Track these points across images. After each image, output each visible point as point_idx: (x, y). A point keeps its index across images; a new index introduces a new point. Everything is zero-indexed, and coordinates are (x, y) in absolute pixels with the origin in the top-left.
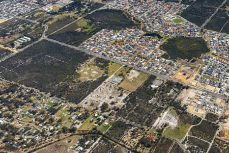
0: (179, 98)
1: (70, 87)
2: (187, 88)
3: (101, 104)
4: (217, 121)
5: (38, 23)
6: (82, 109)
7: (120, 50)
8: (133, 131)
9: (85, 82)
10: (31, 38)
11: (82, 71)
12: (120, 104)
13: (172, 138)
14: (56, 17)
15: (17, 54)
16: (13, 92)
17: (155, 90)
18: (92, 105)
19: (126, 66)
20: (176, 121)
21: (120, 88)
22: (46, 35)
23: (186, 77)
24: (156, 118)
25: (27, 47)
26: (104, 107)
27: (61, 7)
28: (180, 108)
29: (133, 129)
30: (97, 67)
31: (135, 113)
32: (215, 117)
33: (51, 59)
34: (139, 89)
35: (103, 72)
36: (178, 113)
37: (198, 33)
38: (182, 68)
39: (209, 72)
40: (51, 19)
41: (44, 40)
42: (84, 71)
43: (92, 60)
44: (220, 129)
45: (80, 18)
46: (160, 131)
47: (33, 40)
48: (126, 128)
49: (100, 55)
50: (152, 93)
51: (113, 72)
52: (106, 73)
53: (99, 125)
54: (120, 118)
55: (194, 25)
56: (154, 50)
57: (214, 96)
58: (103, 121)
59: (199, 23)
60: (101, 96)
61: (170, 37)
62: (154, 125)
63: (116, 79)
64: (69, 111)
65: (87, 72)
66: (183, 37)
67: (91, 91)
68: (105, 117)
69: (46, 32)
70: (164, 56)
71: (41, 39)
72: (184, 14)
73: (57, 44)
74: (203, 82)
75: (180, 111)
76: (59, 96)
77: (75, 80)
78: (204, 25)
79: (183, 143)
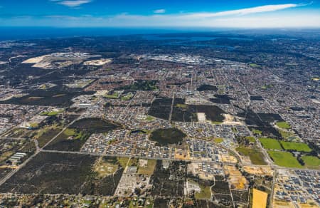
0: (188, 171)
1: (96, 184)
2: (190, 162)
3: (133, 191)
4: (225, 179)
5: (24, 139)
7: (119, 147)
8: (173, 203)
9: (107, 177)
10: (26, 153)
11: (97, 169)
12: (149, 186)
13: (204, 199)
14: (39, 131)
15: (20, 170)
16: (41, 202)
17: (168, 169)
18: (126, 193)
19: (133, 158)
20: (198, 187)
21: (140, 175)
22: (40, 147)
23: (183, 156)
24: (183, 189)
25: (27, 161)
26: (138, 191)
27: (39, 122)
28: (194, 177)
29: (171, 201)
30: (109, 164)
31: (166, 190)
32: (221, 177)
33: (60, 166)
34: (155, 172)
35: (117, 166)
36: (196, 181)
37: (170, 125)
38: (176, 150)
39: (197, 149)
40: (36, 134)
41: (41, 153)
42: (100, 169)
43: (100, 159)
44: (230, 183)
45: (64, 129)
46: (192, 197)
47: (29, 154)
48: (166, 202)
49: (104, 154)
50: (166, 173)
51: (126, 164)
52: (120, 166)
53: (143, 205)
54: (156, 196)
55: (163, 120)
56: (146, 142)
57: (211, 164)
58: (144, 202)
59: (166, 118)
60: (128, 184)
61: (152, 131)
62: (185, 193)
63: (132, 169)
64: (109, 203)
65: (103, 170)
66: (160, 129)
67: (117, 182)
68: (143, 198)
69: (39, 146)
70: (156, 145)
71: (37, 152)
72: (151, 113)
73: (57, 153)
74: (197, 156)
75: (196, 179)
76: (92, 194)
77: (96, 178)
78: (170, 119)
79: (214, 200)
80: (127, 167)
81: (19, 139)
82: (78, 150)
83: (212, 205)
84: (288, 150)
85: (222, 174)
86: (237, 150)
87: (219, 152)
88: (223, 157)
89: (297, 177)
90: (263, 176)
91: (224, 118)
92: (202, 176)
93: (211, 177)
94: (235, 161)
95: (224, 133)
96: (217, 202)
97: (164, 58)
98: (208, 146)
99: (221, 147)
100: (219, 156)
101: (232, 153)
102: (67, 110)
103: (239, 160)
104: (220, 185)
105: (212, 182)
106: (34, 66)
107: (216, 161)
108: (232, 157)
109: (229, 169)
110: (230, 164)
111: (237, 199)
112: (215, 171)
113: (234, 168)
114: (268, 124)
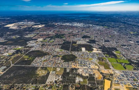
0: (78, 72)
1: (38, 79)
2: (78, 69)
3: (54, 82)
5: (5, 61)
6: (48, 85)
7: (48, 63)
9: (42, 76)
10: (6, 66)
11: (38, 73)
12: (61, 79)
13: (84, 84)
14: (12, 57)
15: (4, 74)
16: (13, 88)
17: (69, 72)
18: (51, 82)
19: (54, 68)
20: (82, 79)
21: (57, 75)
23: (75, 66)
24: (75, 80)
25: (7, 70)
26: (56, 82)
27: (12, 53)
29: (70, 86)
30: (43, 70)
31: (68, 81)
32: (92, 75)
33: (22, 72)
34: (64, 73)
35: (47, 71)
36: (81, 77)
37: (70, 53)
38: (73, 64)
39: (81, 63)
41: (13, 66)
42: (39, 73)
43: (40, 68)
44: (95, 78)
45: (24, 55)
46: (79, 83)
47: (8, 67)
48: (68, 86)
49: (41, 66)
50: (68, 73)
51: (51, 70)
52: (48, 71)
53: (58, 88)
54: (64, 84)
55: (67, 51)
56: (60, 61)
57: (87, 69)
58: (59, 86)
59: (69, 50)
60: (52, 79)
61: (62, 56)
62: (76, 82)
63: (53, 72)
64: (43, 87)
65: (41, 73)
66: (66, 55)
67: (47, 78)
68: (58, 85)
69: (12, 63)
70: (64, 62)
71: (11, 66)
72: (62, 48)
73: (20, 66)
74: (81, 66)
75: (81, 76)
76: (36, 83)
77: (38, 76)
79: (88, 84)
80: (51, 72)
81: (3, 60)
82: (30, 65)
83: (88, 86)
84: (120, 63)
85: (92, 73)
86: (98, 63)
87: (91, 64)
88: (92, 66)
89: (123, 74)
90: (109, 74)
91: (93, 50)
92: (84, 75)
93: (87, 75)
94: (98, 68)
95: (93, 56)
96: (90, 85)
97: (68, 24)
98: (86, 61)
99: (92, 62)
100: (91, 66)
101: (96, 65)
102: (25, 47)
103: (99, 67)
104: (91, 78)
105: (88, 77)
106: (10, 28)
107: (89, 68)
108: (96, 66)
109: (95, 71)
110: (95, 69)
111: (98, 84)
112: (89, 72)
113: (97, 71)
114: (111, 52)
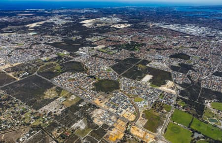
0: (92, 113)
1: (37, 101)
2: (98, 108)
3: (48, 112)
4: (108, 129)
5: (36, 66)
6: (38, 114)
7: (71, 84)
8: (59, 129)
9: (46, 99)
11: (47, 93)
12: (59, 113)
13: (78, 135)
14: (46, 63)
15: (19, 81)
17: (81, 107)
18: (44, 112)
19: (70, 93)
20: (85, 126)
21: (62, 105)
22: (37, 72)
23: (100, 102)
25: (25, 78)
26: (50, 114)
27: (51, 58)
28: (90, 119)
29: (60, 127)
30: (55, 92)
31: (65, 119)
32: (107, 126)
33: (34, 85)
34: (72, 106)
35: (57, 94)
36: (88, 122)
37: (117, 78)
38: (100, 97)
39: (114, 101)
40: (43, 64)
41: (35, 75)
43: (54, 88)
44: (108, 134)
45: (58, 65)
46: (73, 131)
47: (30, 74)
48: (56, 127)
49: (59, 86)
50: (77, 109)
51: (62, 95)
53: (43, 123)
54: (55, 121)
55: (117, 74)
56: (89, 85)
57: (111, 114)
58: (46, 121)
60: (51, 108)
61: (101, 79)
62: (72, 127)
63: (62, 99)
64: (31, 113)
65: (49, 94)
67: (47, 104)
68: (48, 119)
72: (114, 67)
73: (40, 77)
74: (109, 106)
76: (30, 105)
77: (41, 97)
78: (122, 74)
79: (84, 139)
80: (61, 97)
82: (51, 79)
83: (79, 141)
85: (110, 124)
86: (144, 112)
87: (128, 108)
88: (126, 113)
92: (96, 120)
93: (100, 123)
96: (84, 141)
97: (172, 27)
98: (126, 101)
99: (134, 105)
100: (124, 110)
102: (70, 54)
104: (101, 131)
105: (97, 127)
106: (84, 25)
107: (118, 113)
108: (132, 116)
114: (202, 101)
